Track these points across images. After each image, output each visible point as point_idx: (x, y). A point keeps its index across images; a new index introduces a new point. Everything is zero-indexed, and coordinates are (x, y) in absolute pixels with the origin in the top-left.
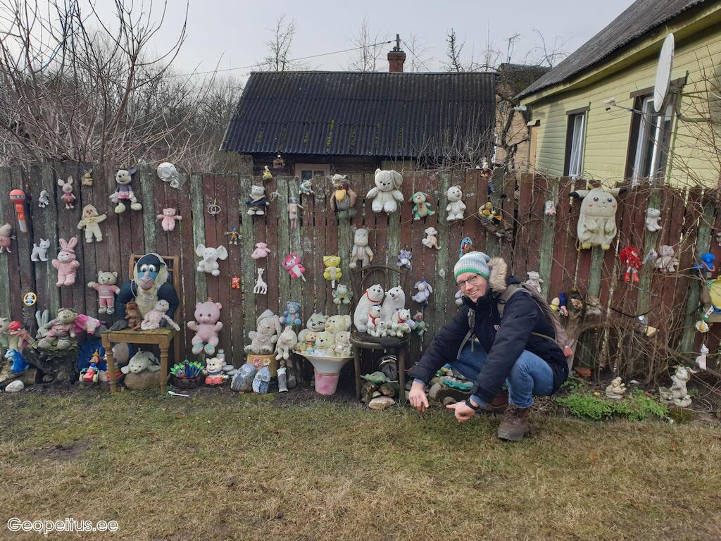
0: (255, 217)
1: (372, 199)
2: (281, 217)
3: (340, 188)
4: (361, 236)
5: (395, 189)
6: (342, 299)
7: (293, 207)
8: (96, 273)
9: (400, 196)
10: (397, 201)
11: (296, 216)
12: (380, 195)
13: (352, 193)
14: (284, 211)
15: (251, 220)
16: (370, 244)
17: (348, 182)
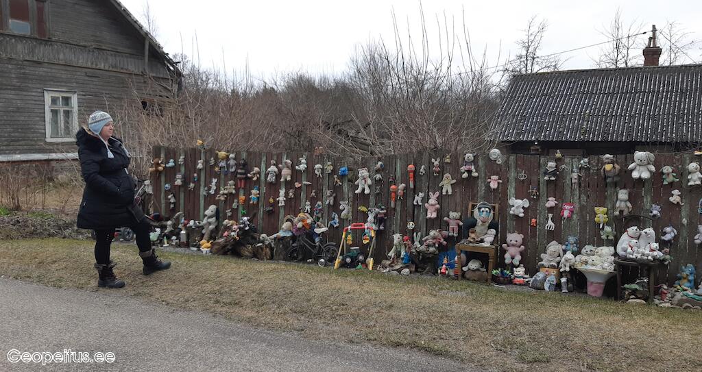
0: (549, 181)
1: (632, 170)
2: (566, 182)
3: (609, 163)
4: (623, 194)
5: (649, 164)
6: (607, 236)
7: (575, 175)
8: (448, 212)
9: (653, 168)
10: (651, 172)
11: (576, 181)
12: (638, 168)
13: (617, 166)
14: (568, 177)
15: (546, 183)
16: (630, 200)
17: (615, 159)
